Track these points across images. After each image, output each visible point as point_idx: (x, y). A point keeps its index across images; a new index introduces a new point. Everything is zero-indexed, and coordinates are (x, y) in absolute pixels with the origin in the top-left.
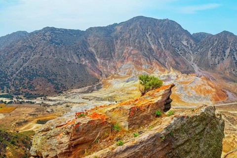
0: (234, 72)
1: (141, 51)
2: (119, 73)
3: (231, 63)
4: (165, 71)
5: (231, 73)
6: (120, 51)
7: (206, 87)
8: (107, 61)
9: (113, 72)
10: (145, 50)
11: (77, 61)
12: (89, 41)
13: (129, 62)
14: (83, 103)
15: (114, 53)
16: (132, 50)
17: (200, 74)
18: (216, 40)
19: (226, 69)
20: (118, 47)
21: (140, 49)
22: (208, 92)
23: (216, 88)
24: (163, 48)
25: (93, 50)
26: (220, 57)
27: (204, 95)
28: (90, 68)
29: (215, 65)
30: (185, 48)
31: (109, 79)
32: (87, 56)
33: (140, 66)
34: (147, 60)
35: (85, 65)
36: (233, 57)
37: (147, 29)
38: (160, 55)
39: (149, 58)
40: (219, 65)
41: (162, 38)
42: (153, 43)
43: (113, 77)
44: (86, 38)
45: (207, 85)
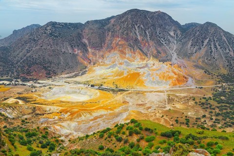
0: (206, 61)
1: (127, 41)
2: (105, 62)
3: (207, 52)
4: (145, 59)
5: (203, 61)
6: (109, 42)
7: (170, 74)
8: (97, 51)
9: (100, 61)
10: (131, 41)
11: (70, 52)
12: (84, 34)
13: (116, 52)
14: (62, 86)
15: (105, 44)
16: (120, 41)
18: (198, 31)
19: (200, 58)
20: (109, 38)
21: (127, 40)
23: (179, 75)
24: (149, 39)
25: (86, 42)
26: (198, 47)
28: (81, 57)
29: (192, 54)
30: (170, 39)
31: (95, 67)
32: (80, 47)
33: (124, 55)
34: (131, 50)
35: (77, 55)
36: (209, 46)
37: (137, 22)
38: (145, 45)
39: (133, 48)
40: (196, 54)
41: (149, 30)
42: (140, 35)
43: (99, 65)
44: (82, 31)
45: (171, 72)
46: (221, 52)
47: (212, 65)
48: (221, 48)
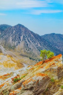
0: (26, 51)
3: (24, 44)
5: (25, 51)
7: (11, 62)
17: (6, 53)
18: (14, 30)
19: (21, 49)
22: (12, 65)
23: (17, 62)
26: (17, 41)
27: (10, 68)
29: (15, 46)
36: (25, 41)
40: (17, 46)
45: (11, 60)
46: (33, 44)
47: (31, 53)
48: (32, 42)
